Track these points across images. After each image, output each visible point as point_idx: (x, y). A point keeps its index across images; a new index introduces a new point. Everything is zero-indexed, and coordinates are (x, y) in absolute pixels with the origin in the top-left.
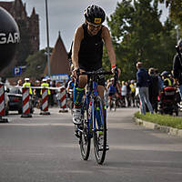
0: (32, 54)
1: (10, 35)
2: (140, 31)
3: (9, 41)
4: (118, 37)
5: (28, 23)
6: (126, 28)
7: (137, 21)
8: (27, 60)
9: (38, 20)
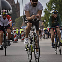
0: (17, 18)
1: (9, 11)
2: (59, 8)
3: (8, 13)
4: (51, 11)
5: (15, 6)
6: (54, 7)
7: (58, 4)
8: (15, 20)
9: (19, 4)
